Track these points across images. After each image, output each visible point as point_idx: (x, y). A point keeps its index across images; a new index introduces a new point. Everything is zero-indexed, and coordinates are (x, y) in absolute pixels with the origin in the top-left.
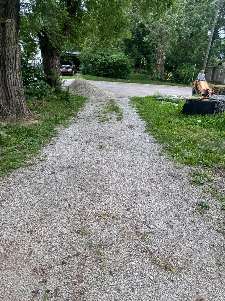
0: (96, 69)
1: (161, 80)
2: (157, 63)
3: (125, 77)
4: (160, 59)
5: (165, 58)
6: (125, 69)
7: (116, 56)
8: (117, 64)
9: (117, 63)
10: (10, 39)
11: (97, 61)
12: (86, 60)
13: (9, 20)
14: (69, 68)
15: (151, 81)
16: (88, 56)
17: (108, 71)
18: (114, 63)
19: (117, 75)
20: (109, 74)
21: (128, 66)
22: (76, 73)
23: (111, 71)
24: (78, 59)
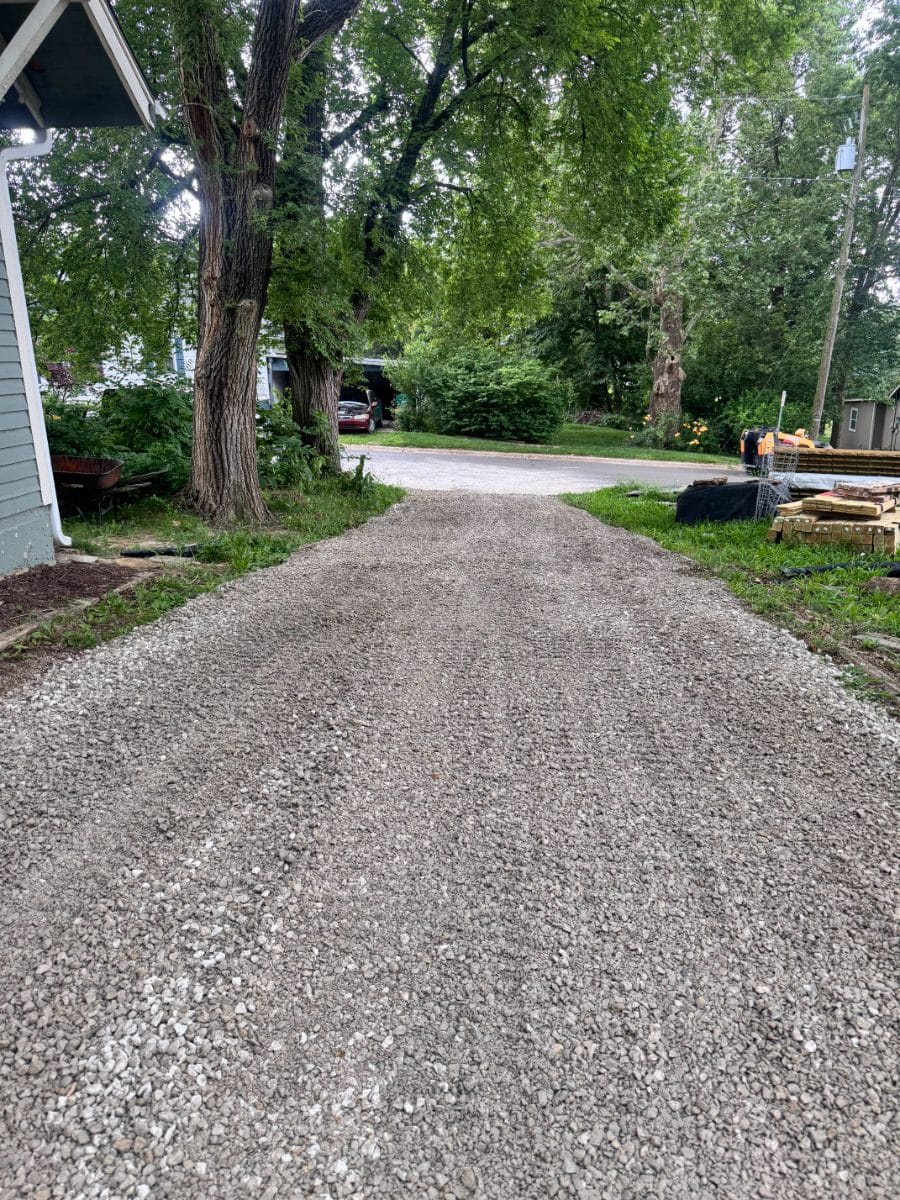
0: (445, 413)
1: (668, 446)
2: (655, 389)
3: (541, 437)
4: (666, 376)
5: (682, 374)
6: (543, 412)
7: (512, 370)
8: (517, 397)
9: (517, 392)
10: (241, 340)
11: (450, 388)
12: (414, 386)
13: (245, 303)
14: (359, 410)
15: (636, 449)
16: (422, 371)
17: (485, 419)
18: (506, 393)
19: (515, 432)
20: (488, 426)
21: (553, 401)
22: (379, 426)
23: (497, 419)
24: (387, 381)
